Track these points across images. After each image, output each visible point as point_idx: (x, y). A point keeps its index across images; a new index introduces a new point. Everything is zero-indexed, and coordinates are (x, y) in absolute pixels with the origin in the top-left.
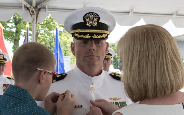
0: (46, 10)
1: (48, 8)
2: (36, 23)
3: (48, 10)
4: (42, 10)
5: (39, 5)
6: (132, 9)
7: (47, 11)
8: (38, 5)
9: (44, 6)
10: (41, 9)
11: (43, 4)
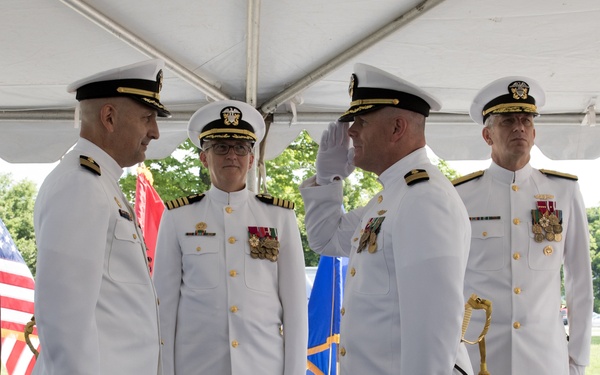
0: (291, 121)
1: (298, 113)
2: (260, 162)
3: (298, 120)
4: (280, 120)
5: (268, 105)
6: (592, 106)
7: (294, 122)
8: (263, 104)
9: (284, 105)
10: (275, 118)
11: (281, 101)
